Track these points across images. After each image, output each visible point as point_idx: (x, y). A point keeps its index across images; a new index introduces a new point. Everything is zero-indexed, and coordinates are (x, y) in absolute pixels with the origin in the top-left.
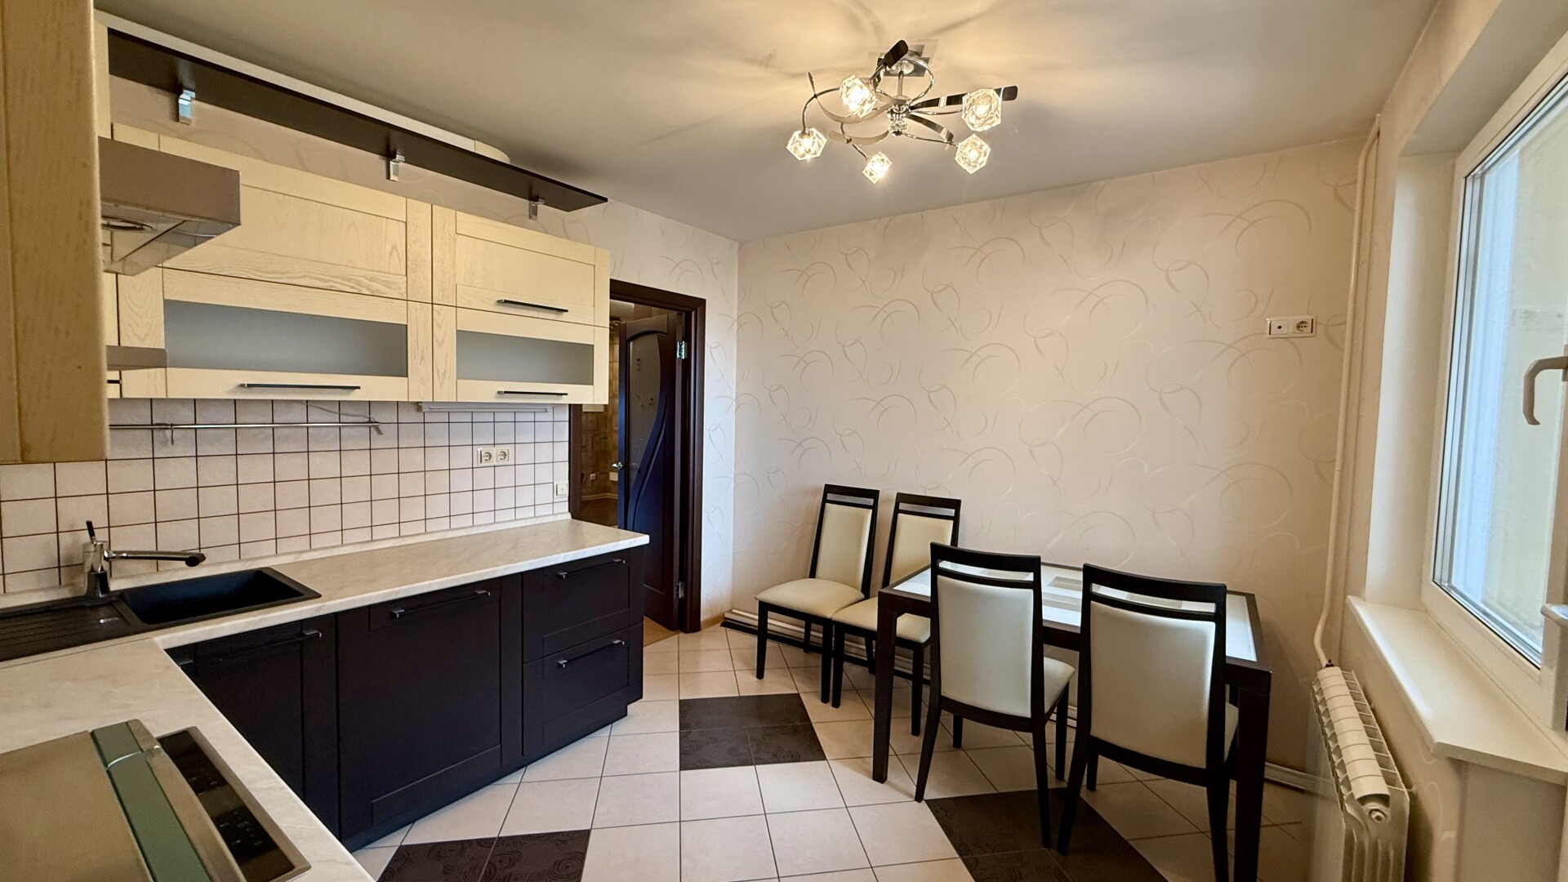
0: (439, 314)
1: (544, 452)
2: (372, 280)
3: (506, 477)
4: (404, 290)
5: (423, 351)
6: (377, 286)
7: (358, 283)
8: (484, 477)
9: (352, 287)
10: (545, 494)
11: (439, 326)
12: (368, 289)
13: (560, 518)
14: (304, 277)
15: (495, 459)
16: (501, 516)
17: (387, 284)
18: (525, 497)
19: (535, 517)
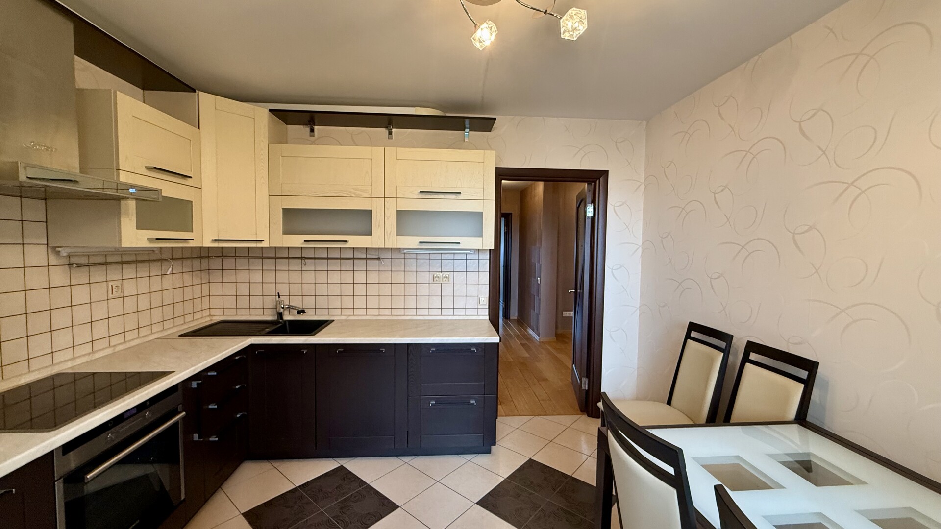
0: (388, 202)
1: (472, 277)
2: (356, 190)
3: (448, 290)
4: (370, 193)
5: (379, 221)
6: (358, 192)
7: (350, 192)
8: (435, 289)
9: (348, 194)
10: (472, 303)
11: (388, 209)
12: (355, 194)
13: (481, 318)
14: (328, 193)
15: (441, 280)
16: (444, 312)
17: (363, 191)
18: (460, 302)
19: (466, 315)
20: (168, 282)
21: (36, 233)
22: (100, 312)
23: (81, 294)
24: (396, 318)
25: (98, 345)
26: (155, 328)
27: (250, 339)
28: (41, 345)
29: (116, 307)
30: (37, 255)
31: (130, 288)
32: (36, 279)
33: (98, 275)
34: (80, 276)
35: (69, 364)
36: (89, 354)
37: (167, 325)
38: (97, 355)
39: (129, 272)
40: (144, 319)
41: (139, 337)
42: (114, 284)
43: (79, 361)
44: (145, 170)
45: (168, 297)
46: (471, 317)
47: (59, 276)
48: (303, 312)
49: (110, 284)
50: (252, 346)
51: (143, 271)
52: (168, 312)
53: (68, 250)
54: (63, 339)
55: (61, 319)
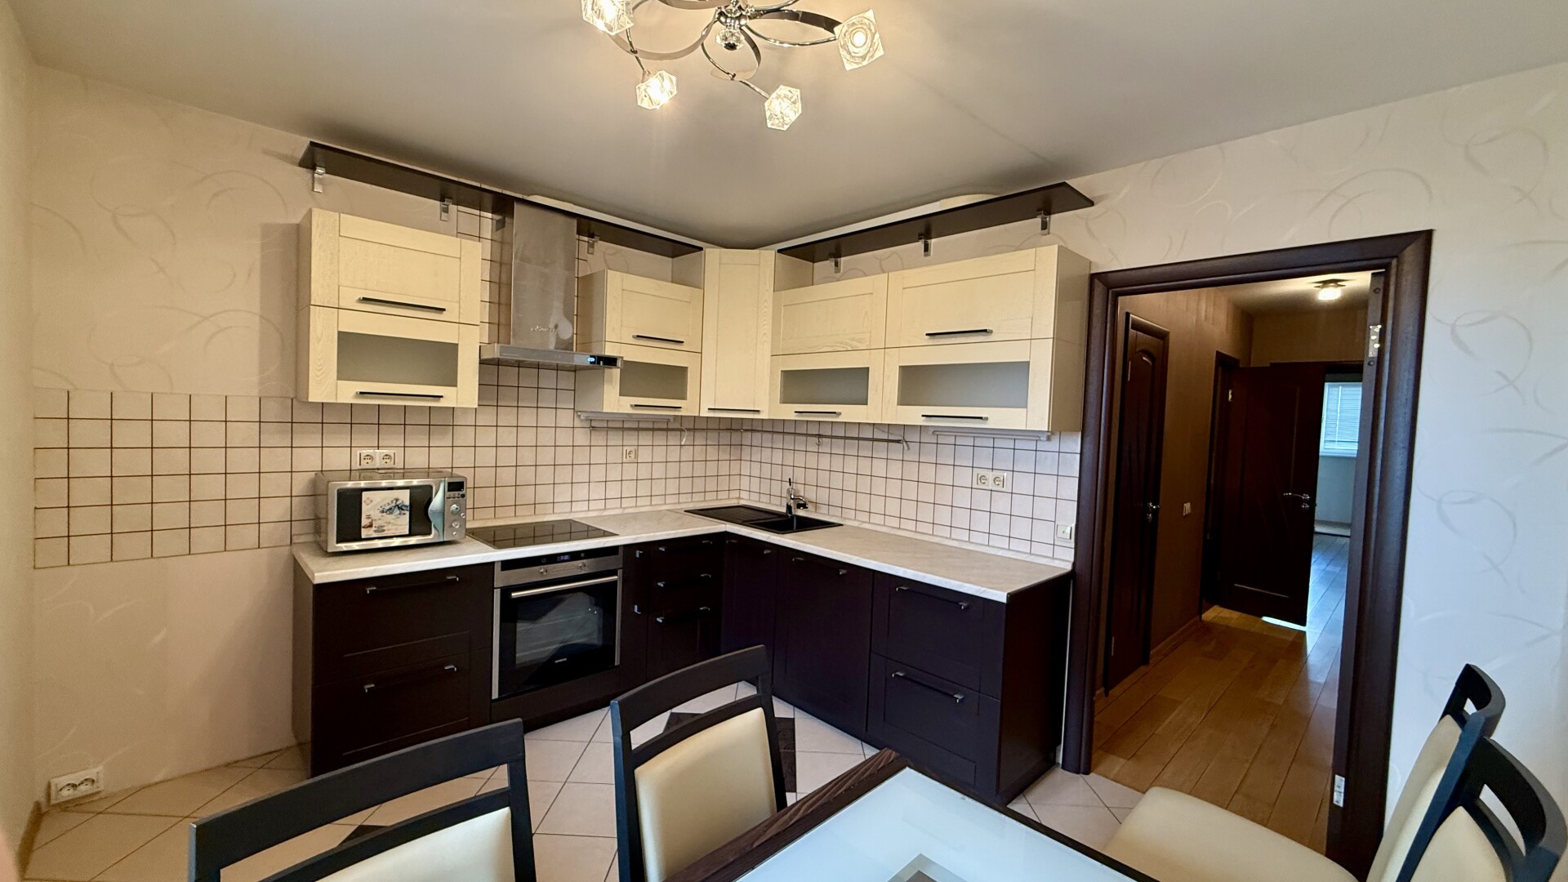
0: (889, 355)
1: (1046, 485)
3: (1002, 503)
4: (868, 343)
5: (877, 385)
7: (847, 344)
8: (981, 499)
10: (1043, 532)
11: (888, 364)
12: (851, 347)
15: (991, 484)
17: (859, 341)
18: (1022, 528)
19: (1030, 553)
20: (687, 453)
21: (566, 400)
22: (614, 474)
23: (598, 455)
24: (919, 537)
25: (610, 504)
26: (669, 499)
27: (724, 526)
28: (563, 493)
29: (630, 471)
30: (566, 418)
31: (645, 455)
32: (564, 438)
33: (615, 439)
34: (599, 439)
35: (582, 515)
36: (601, 510)
37: (683, 498)
38: (606, 513)
39: (645, 439)
40: (658, 488)
41: (651, 505)
42: (629, 449)
43: (591, 514)
44: (634, 339)
45: (686, 470)
46: (1038, 558)
47: (582, 437)
48: (804, 506)
49: (625, 448)
50: (726, 534)
51: (660, 439)
52: (686, 486)
53: (586, 415)
54: (581, 492)
55: (581, 474)
